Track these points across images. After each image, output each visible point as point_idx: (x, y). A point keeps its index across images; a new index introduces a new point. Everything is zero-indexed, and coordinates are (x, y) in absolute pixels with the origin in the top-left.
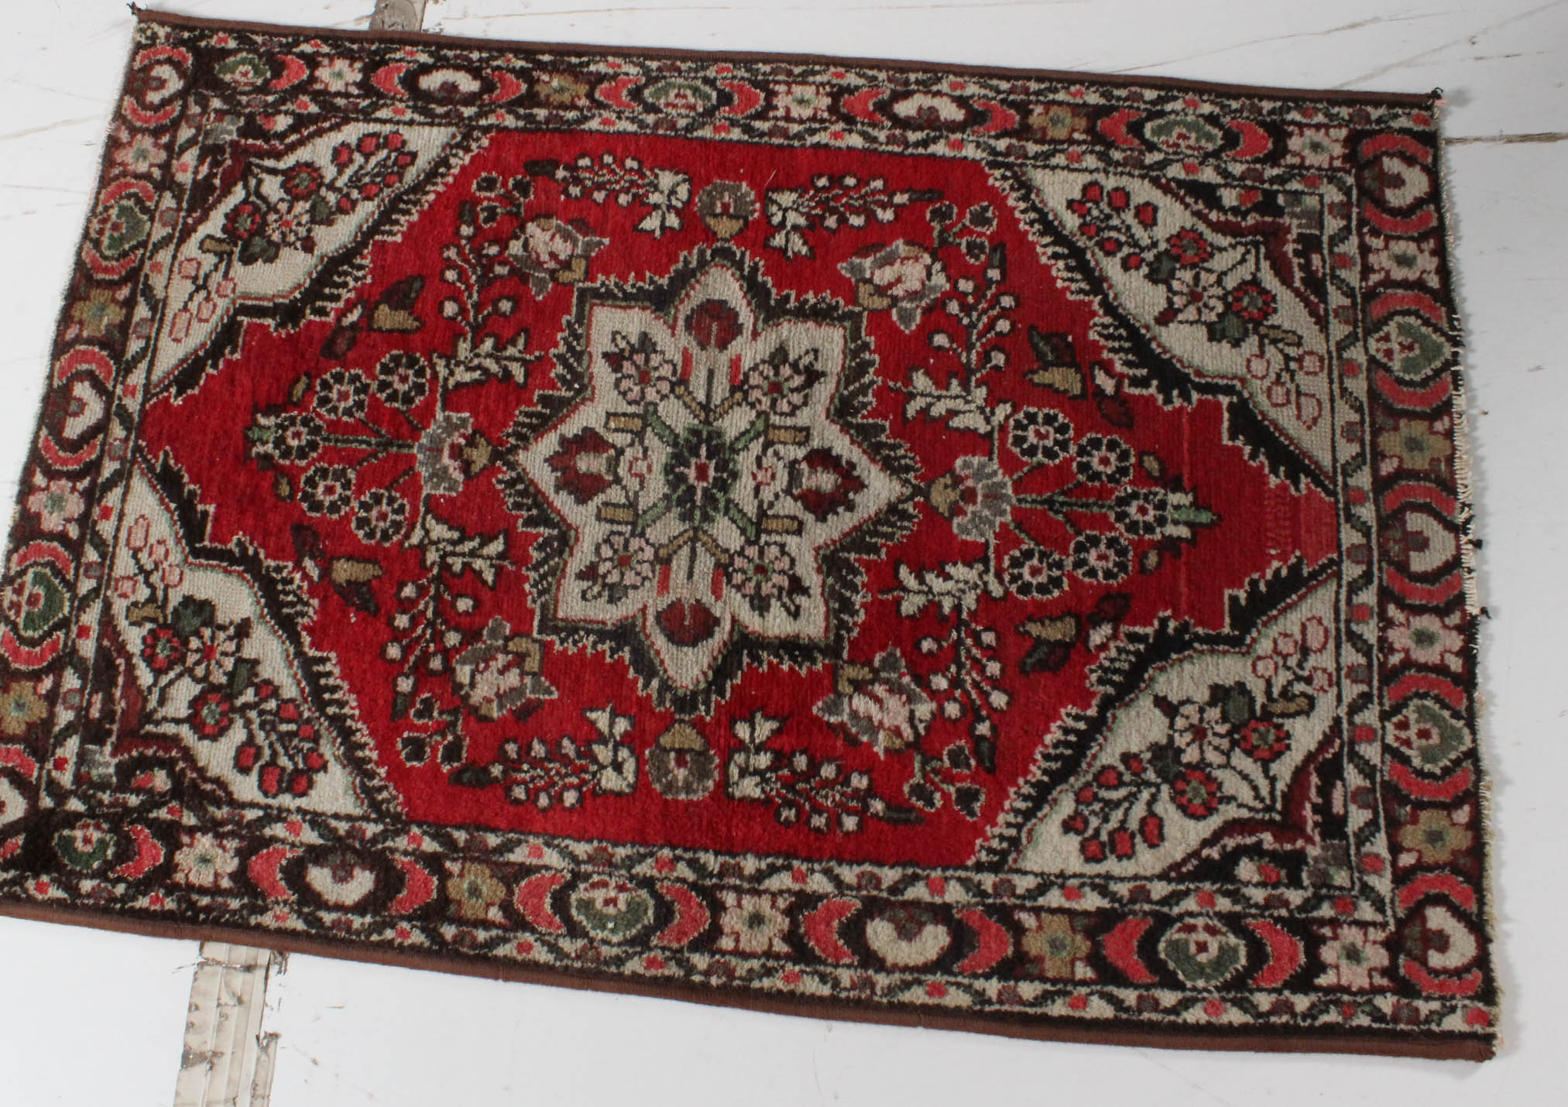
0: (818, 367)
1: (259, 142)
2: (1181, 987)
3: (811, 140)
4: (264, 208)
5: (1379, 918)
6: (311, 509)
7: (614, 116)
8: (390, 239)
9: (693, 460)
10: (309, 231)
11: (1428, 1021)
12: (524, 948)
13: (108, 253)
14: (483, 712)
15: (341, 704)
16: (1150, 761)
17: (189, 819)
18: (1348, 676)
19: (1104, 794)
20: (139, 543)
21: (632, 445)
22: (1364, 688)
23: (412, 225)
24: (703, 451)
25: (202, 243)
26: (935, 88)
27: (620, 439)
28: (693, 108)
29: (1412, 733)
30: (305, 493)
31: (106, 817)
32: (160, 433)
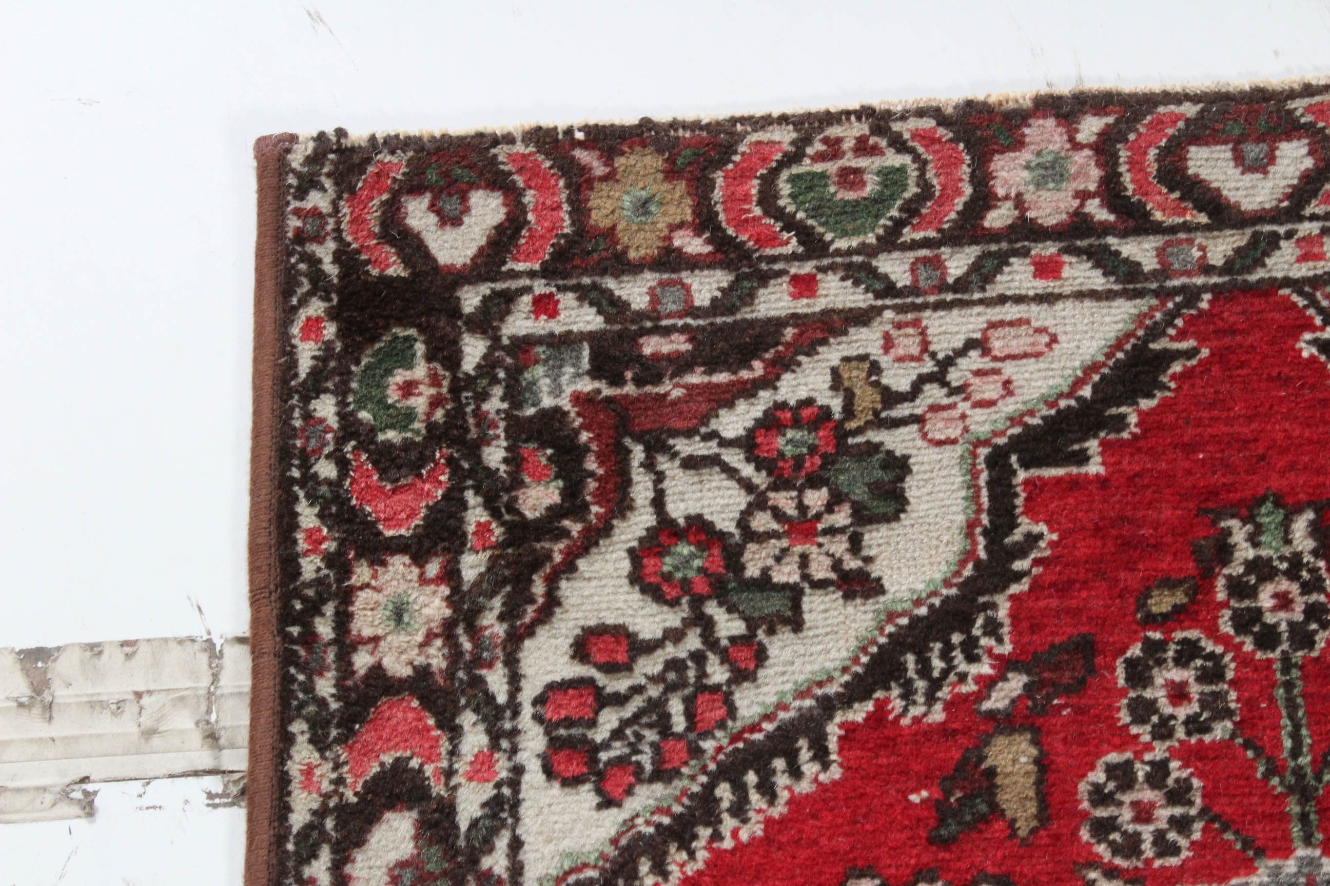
6: (1131, 664)
15: (739, 810)
17: (472, 567)
20: (997, 345)
30: (1161, 646)
31: (457, 415)
32: (1233, 331)
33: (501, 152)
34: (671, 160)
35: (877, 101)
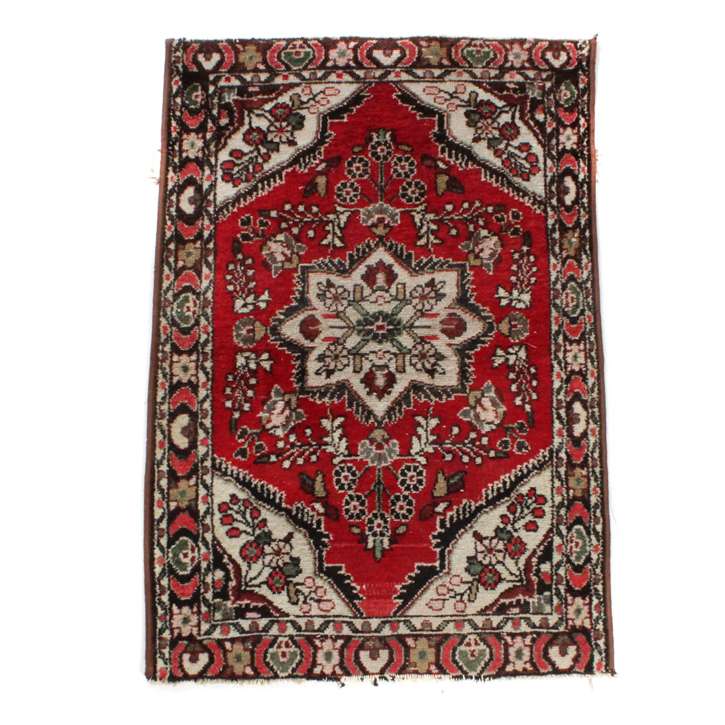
0: (436, 375)
1: (528, 108)
2: (169, 547)
3: (555, 363)
4: (494, 116)
5: (202, 632)
6: (348, 162)
7: (558, 269)
8: (483, 176)
9: (385, 323)
10: (484, 139)
11: (161, 653)
12: (168, 277)
13: (465, 51)
14: (264, 247)
15: (263, 189)
16: (264, 531)
17: (209, 135)
18: (308, 620)
19: (248, 511)
20: (327, 92)
21: (391, 296)
22: (303, 628)
23: (491, 184)
24: (391, 327)
25: (474, 92)
26: (590, 421)
27: (393, 290)
28: (567, 306)
29: (284, 649)
30: (355, 159)
31: (207, 103)
32: (379, 91)
33: (220, 44)
34: (258, 48)
35: (305, 36)
